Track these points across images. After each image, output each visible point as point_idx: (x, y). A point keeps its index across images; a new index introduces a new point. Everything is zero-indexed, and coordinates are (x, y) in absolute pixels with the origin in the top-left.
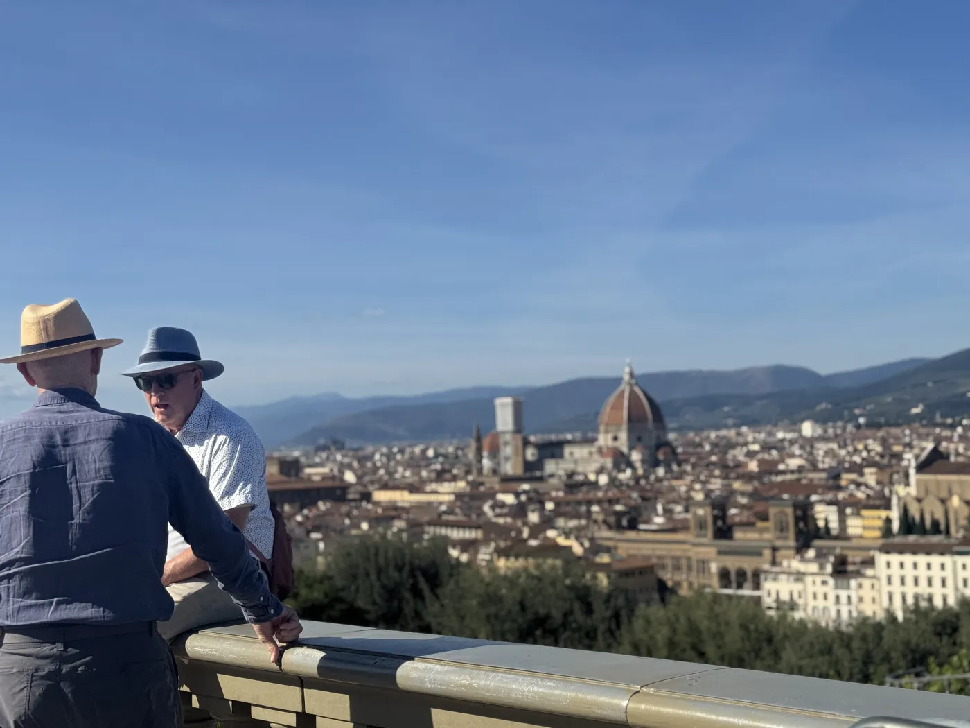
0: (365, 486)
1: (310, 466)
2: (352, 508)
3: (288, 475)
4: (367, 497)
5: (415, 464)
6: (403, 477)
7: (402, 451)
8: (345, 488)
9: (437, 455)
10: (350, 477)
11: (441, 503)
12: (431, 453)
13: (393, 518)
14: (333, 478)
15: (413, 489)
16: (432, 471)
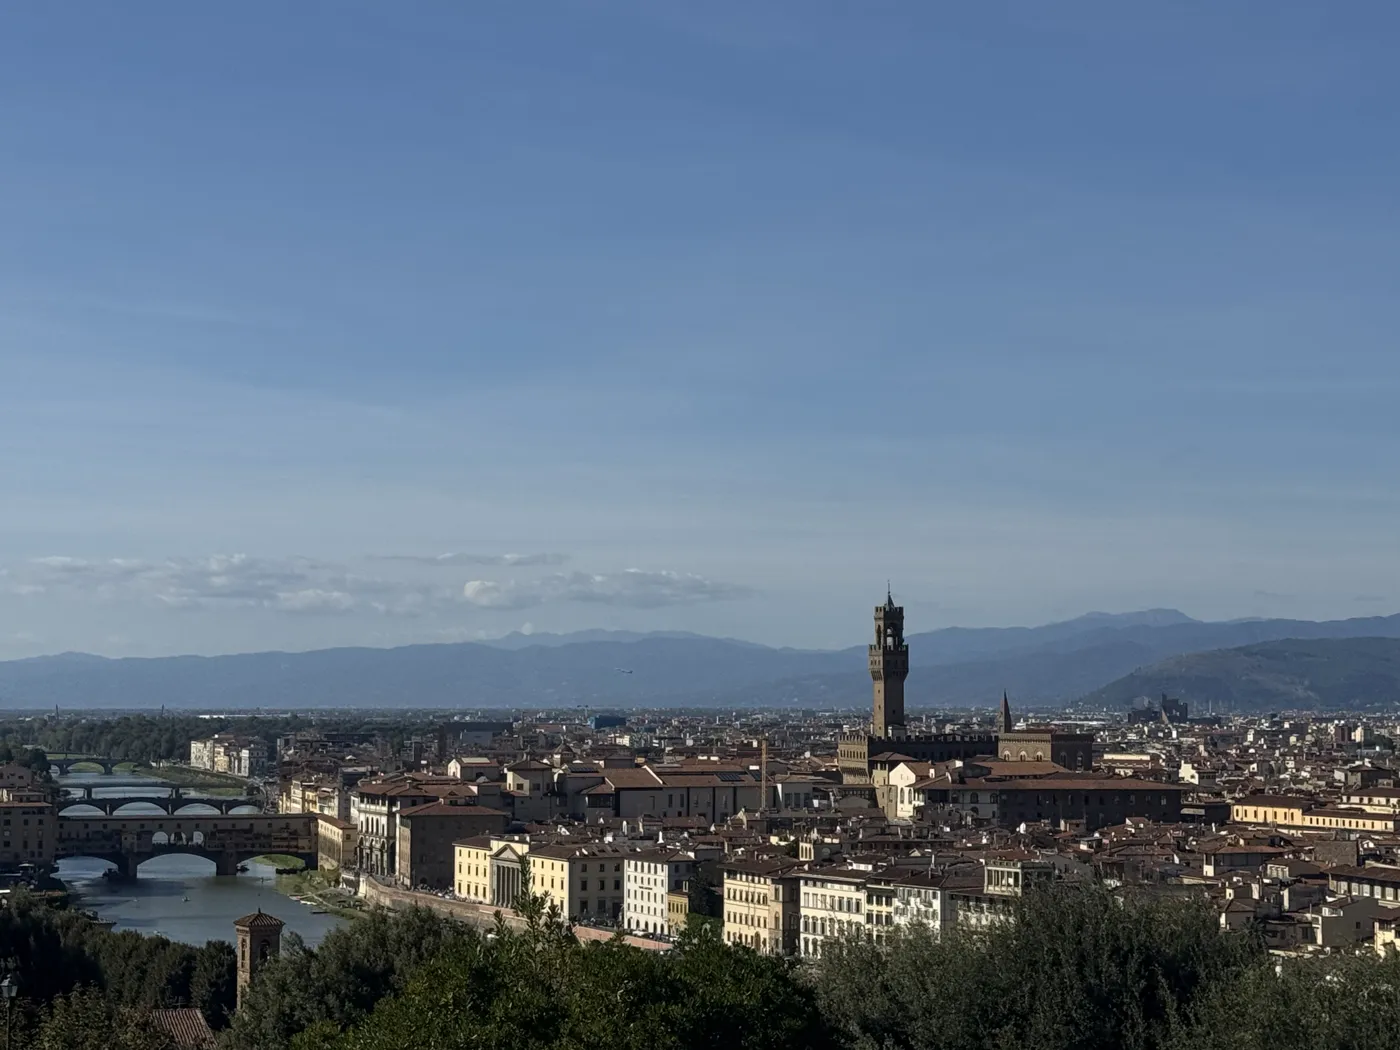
0: (1219, 794)
1: (1116, 748)
2: (1188, 833)
3: (1070, 764)
4: (1220, 814)
5: (1323, 756)
6: (1295, 779)
7: (1300, 730)
8: (1178, 793)
9: (1369, 743)
10: (1187, 772)
11: (1367, 835)
12: (1358, 735)
13: (1267, 858)
14: (1156, 773)
15: (1311, 804)
16: (1354, 770)
